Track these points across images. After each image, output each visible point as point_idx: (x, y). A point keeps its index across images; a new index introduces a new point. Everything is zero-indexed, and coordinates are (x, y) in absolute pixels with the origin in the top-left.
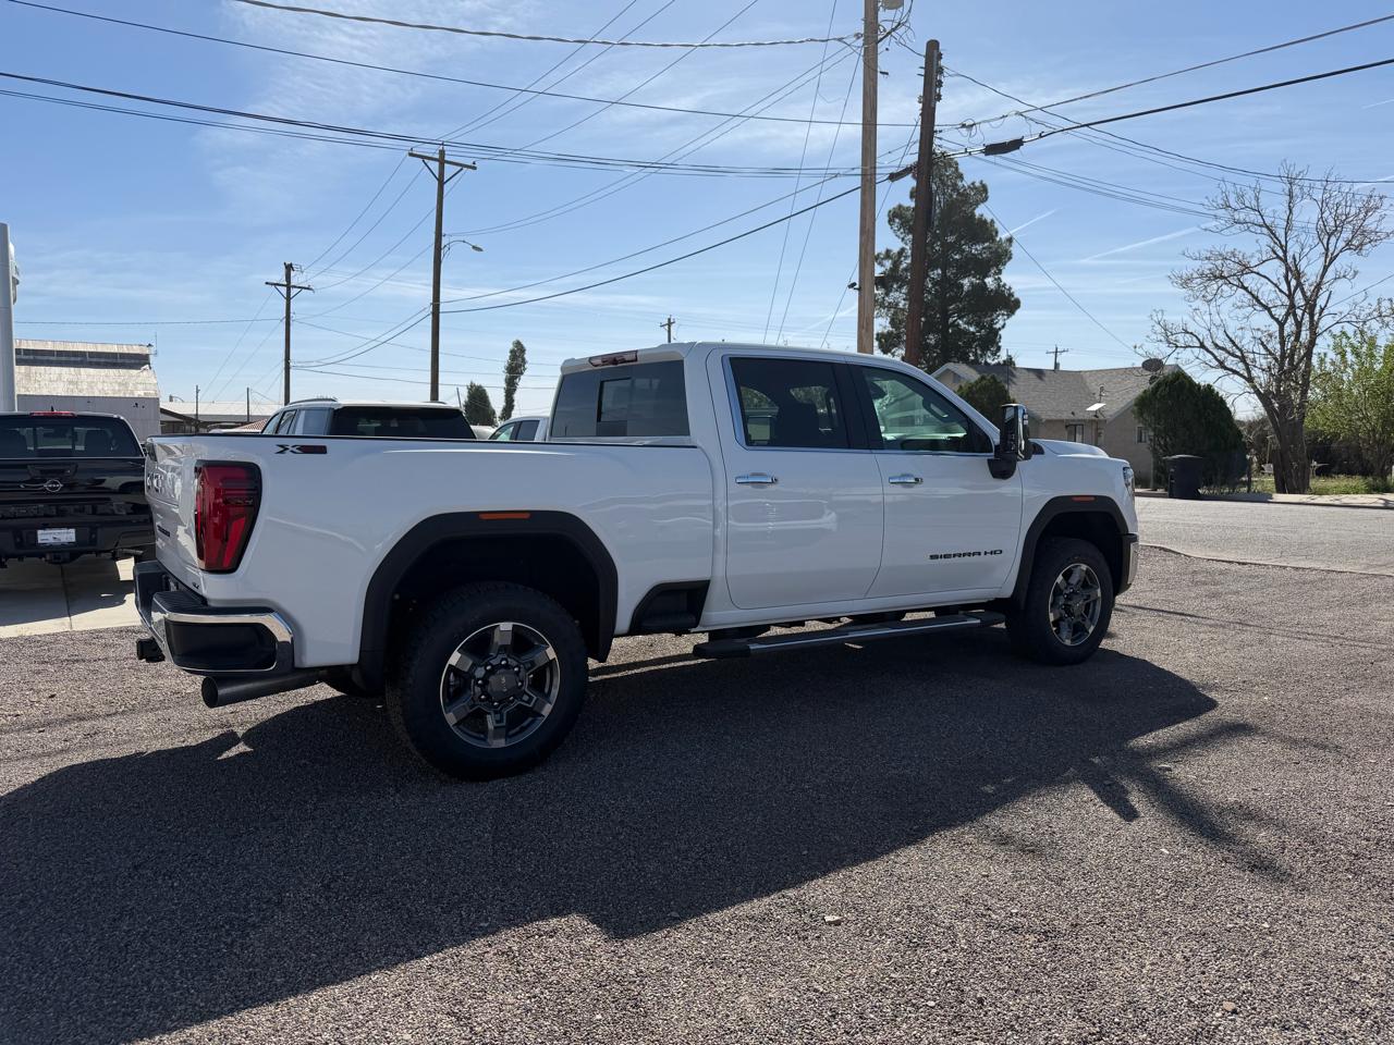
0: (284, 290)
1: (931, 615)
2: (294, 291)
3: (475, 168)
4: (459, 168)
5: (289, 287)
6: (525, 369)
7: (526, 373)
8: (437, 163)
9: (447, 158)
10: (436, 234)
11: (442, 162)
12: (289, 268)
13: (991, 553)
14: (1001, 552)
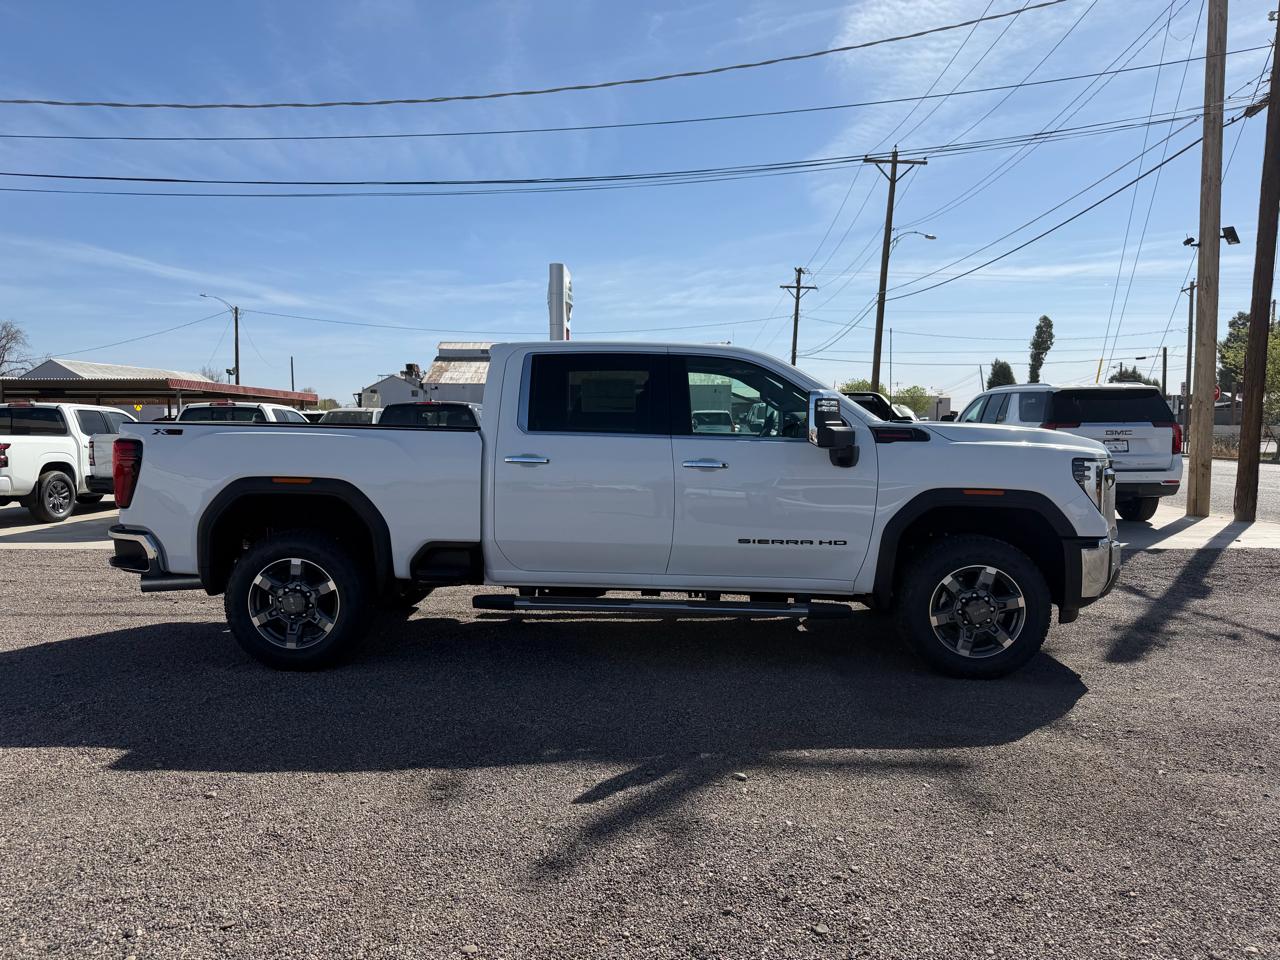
0: (794, 291)
1: (746, 599)
2: (802, 291)
3: (925, 163)
4: (910, 165)
5: (798, 288)
6: (1052, 344)
7: (1052, 348)
8: (890, 164)
9: (899, 158)
10: (886, 229)
11: (895, 162)
12: (800, 271)
13: (830, 543)
14: (845, 543)
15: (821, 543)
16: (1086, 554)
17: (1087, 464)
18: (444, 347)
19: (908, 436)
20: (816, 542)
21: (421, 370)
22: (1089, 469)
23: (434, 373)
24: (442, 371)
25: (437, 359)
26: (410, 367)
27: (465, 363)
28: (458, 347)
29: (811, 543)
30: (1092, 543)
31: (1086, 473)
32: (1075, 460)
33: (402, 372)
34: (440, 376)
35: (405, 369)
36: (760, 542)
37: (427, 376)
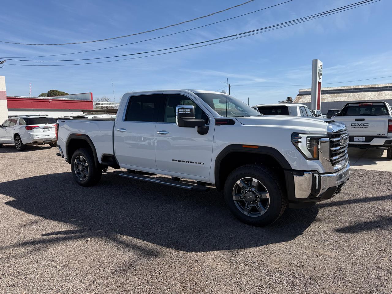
13: (199, 163)
14: (204, 164)
15: (196, 163)
16: (297, 178)
17: (300, 135)
18: (301, 91)
19: (226, 123)
20: (195, 163)
21: (292, 99)
22: (301, 138)
23: (297, 99)
24: (299, 99)
25: (298, 95)
26: (289, 98)
27: (307, 96)
28: (306, 90)
29: (193, 163)
30: (300, 173)
31: (299, 140)
32: (293, 133)
33: (286, 100)
34: (298, 101)
35: (287, 99)
36: (178, 161)
37: (294, 101)
